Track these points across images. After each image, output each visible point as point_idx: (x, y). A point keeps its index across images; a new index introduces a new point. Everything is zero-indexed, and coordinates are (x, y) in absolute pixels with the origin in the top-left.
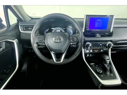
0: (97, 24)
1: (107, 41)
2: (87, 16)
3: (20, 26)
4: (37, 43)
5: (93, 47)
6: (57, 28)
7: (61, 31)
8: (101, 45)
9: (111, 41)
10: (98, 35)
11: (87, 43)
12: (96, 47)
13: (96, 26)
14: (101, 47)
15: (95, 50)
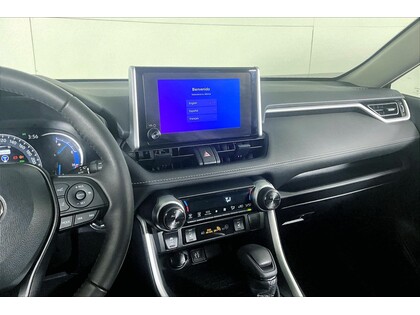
0: (194, 107)
1: (253, 179)
2: (141, 71)
5: (195, 216)
8: (228, 200)
9: (268, 176)
10: (207, 155)
11: (163, 203)
12: (208, 212)
13: (194, 115)
14: (229, 210)
15: (209, 231)
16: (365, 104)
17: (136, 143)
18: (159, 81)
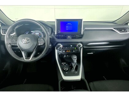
0: (67, 27)
2: (57, 20)
3: (1, 30)
4: (10, 44)
5: (64, 48)
6: (36, 31)
7: (40, 34)
8: (71, 46)
10: (69, 37)
12: (67, 48)
13: (67, 29)
14: (71, 48)
15: (68, 51)
16: (115, 28)
17: (56, 33)
18: (61, 22)
